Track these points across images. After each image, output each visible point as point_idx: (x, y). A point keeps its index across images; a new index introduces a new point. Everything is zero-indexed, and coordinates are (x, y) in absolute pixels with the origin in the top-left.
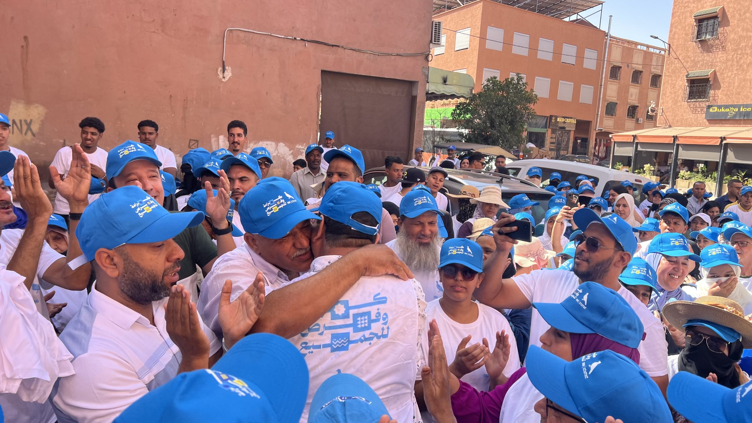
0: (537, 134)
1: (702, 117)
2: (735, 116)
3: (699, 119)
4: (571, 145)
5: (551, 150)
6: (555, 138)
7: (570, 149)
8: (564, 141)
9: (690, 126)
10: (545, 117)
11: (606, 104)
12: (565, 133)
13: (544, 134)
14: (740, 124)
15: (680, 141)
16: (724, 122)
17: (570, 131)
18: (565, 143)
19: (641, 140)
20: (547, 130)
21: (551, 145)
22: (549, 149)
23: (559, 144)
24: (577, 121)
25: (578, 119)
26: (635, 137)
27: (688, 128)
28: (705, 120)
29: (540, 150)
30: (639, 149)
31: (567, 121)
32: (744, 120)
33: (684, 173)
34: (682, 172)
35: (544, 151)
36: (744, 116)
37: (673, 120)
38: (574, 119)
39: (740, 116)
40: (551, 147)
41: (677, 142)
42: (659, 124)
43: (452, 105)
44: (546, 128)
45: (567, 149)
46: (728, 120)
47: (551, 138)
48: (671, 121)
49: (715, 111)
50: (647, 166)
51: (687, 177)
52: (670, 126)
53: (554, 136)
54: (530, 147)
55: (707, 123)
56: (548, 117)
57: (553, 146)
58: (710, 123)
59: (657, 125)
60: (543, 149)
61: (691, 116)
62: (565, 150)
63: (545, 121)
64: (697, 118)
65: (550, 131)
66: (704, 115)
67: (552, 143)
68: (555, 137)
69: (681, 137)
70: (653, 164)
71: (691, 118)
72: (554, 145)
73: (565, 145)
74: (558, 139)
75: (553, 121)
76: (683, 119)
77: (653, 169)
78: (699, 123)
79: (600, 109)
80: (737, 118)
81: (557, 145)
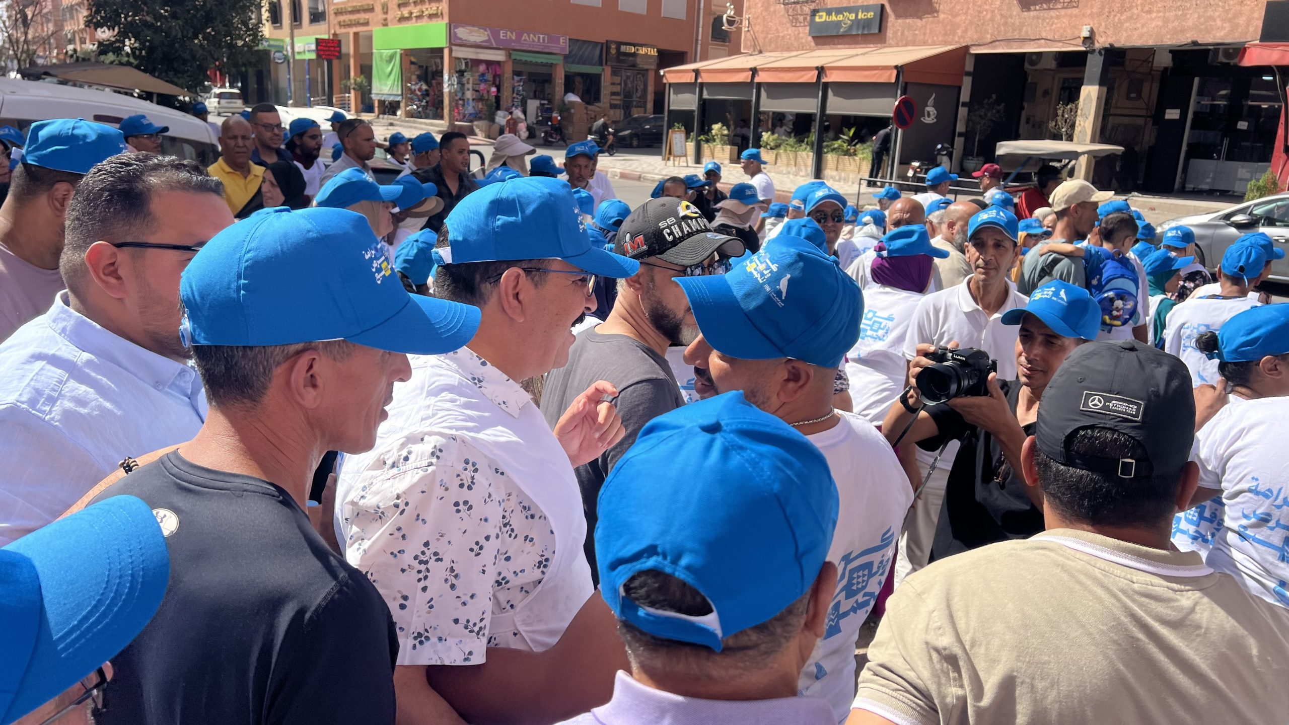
0: (586, 77)
1: (804, 33)
2: (851, 27)
3: (801, 35)
4: (650, 97)
5: (613, 106)
6: (620, 84)
7: (650, 105)
8: (637, 90)
9: (789, 49)
10: (597, 43)
11: (712, 20)
12: (638, 74)
13: (599, 76)
14: (857, 43)
15: (761, 78)
16: (836, 40)
17: (647, 70)
18: (639, 94)
19: (705, 78)
20: (603, 70)
21: (613, 97)
22: (608, 105)
23: (628, 95)
24: (658, 51)
25: (660, 47)
26: (697, 72)
27: (786, 54)
28: (810, 39)
29: (590, 107)
30: (706, 96)
31: (640, 52)
32: (863, 35)
33: (769, 138)
34: (766, 136)
35: (598, 109)
36: (864, 28)
37: (765, 38)
38: (652, 47)
39: (858, 29)
40: (613, 102)
41: (757, 80)
42: (745, 48)
43: (414, 19)
44: (601, 64)
45: (643, 105)
46: (842, 36)
47: (613, 84)
48: (761, 41)
49: (823, 20)
50: (716, 127)
51: (772, 144)
52: (760, 52)
53: (617, 79)
55: (813, 44)
56: (602, 44)
57: (617, 100)
58: (817, 44)
59: (742, 51)
60: (598, 104)
61: (790, 32)
62: (641, 107)
63: (597, 53)
64: (799, 33)
65: (608, 70)
66: (808, 28)
67: (613, 94)
68: (619, 81)
69: (763, 70)
70: (726, 123)
71: (790, 35)
72: (619, 97)
73: (640, 97)
74: (626, 85)
75: (613, 51)
76: (779, 36)
77: (726, 132)
78: (802, 43)
79: (701, 30)
80: (854, 33)
81: (625, 97)
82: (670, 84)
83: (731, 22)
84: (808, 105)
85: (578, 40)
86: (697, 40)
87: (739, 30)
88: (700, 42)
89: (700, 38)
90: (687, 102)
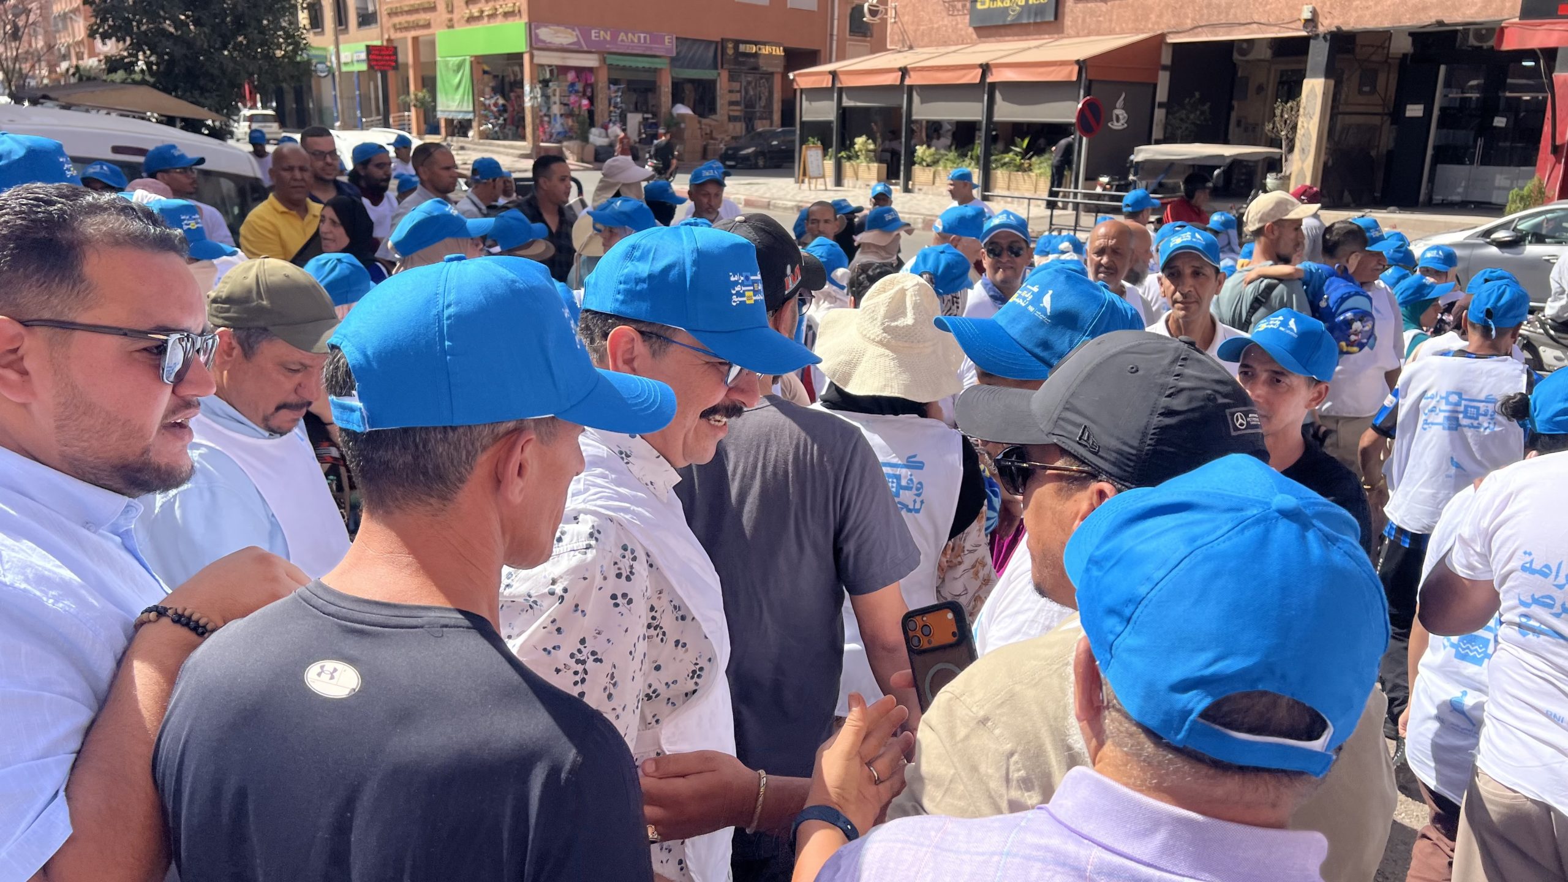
0: (697, 83)
1: (963, 22)
2: (1020, 15)
3: (960, 26)
4: (777, 107)
5: (732, 119)
6: (739, 91)
7: (777, 117)
8: (760, 98)
9: (945, 44)
10: (711, 42)
11: (849, 11)
12: (761, 78)
13: (713, 83)
14: (1028, 34)
15: (912, 80)
16: (1003, 31)
17: (772, 74)
18: (763, 103)
19: (847, 82)
20: (719, 74)
21: (732, 108)
22: (726, 118)
23: (749, 104)
24: (785, 50)
25: (787, 45)
26: (834, 74)
27: (943, 50)
28: (971, 30)
29: (704, 121)
30: (847, 103)
31: (763, 51)
32: (1035, 23)
33: (924, 152)
34: (920, 150)
35: (713, 123)
36: (1036, 15)
37: (915, 31)
38: (778, 45)
39: (1029, 17)
40: (732, 113)
41: (907, 82)
42: (892, 43)
43: (486, 19)
44: (716, 68)
45: (769, 116)
46: (1010, 26)
47: (731, 91)
48: (911, 34)
49: (986, 6)
50: (860, 141)
51: (929, 160)
52: (911, 48)
53: (736, 86)
54: (679, 115)
55: (975, 36)
56: (717, 43)
57: (737, 111)
58: (979, 36)
59: (889, 47)
60: (713, 117)
61: (946, 22)
62: (766, 119)
63: (711, 54)
64: (957, 24)
65: (724, 75)
66: (968, 17)
67: (731, 103)
68: (738, 88)
69: (915, 69)
70: (871, 136)
71: (946, 26)
72: (738, 108)
73: (764, 107)
74: (747, 92)
75: (730, 52)
76: (932, 28)
77: (872, 147)
78: (961, 36)
79: (836, 22)
80: (1025, 21)
81: (746, 107)
82: (802, 90)
83: (873, 13)
84: (972, 111)
85: (686, 39)
86: (832, 35)
87: (884, 21)
88: (835, 38)
89: (835, 32)
90: (823, 111)
